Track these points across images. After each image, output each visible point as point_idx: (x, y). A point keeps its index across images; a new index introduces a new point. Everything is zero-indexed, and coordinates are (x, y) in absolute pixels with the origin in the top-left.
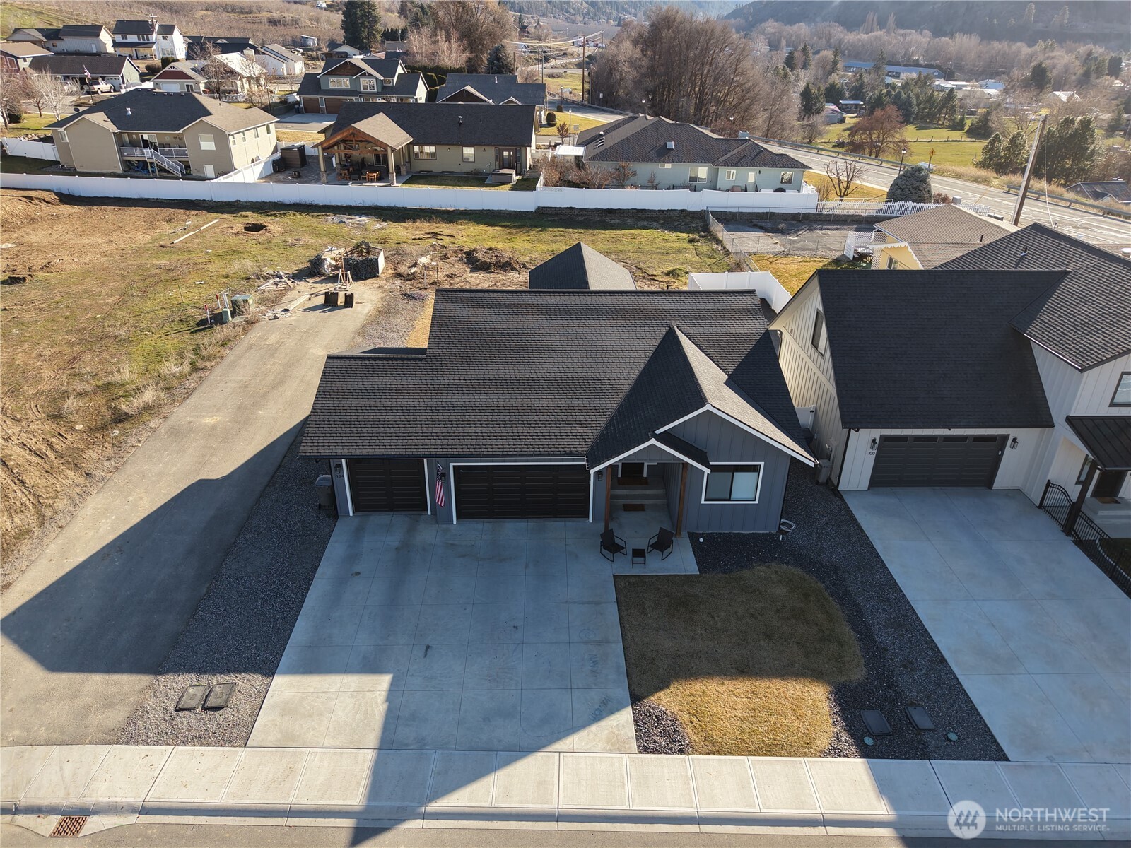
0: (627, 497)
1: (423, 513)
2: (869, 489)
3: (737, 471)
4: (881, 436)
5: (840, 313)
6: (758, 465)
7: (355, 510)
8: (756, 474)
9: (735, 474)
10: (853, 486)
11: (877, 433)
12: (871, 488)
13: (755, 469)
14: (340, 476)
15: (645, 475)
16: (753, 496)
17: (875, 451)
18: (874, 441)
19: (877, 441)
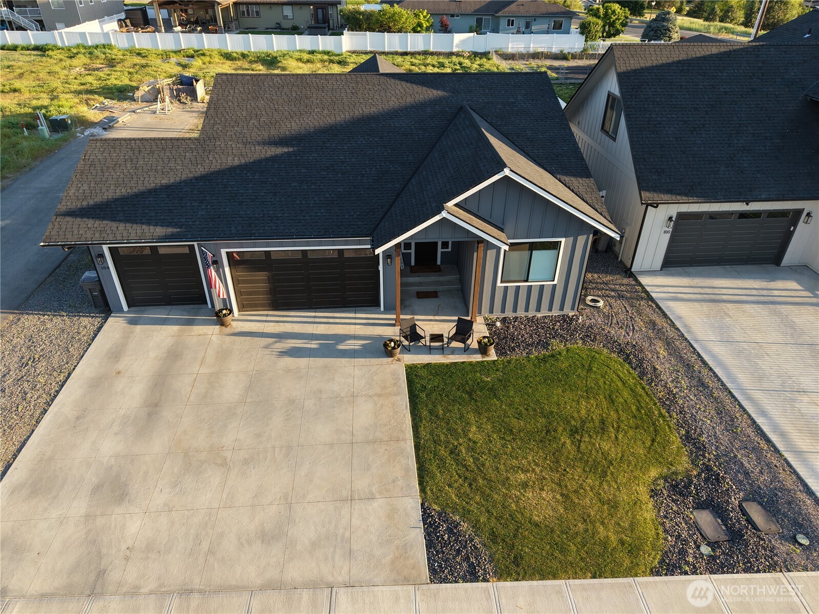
0: (420, 284)
1: (203, 306)
2: (661, 270)
3: (536, 249)
4: (678, 213)
5: (636, 87)
6: (558, 241)
7: (129, 306)
8: (555, 252)
9: (534, 252)
10: (646, 267)
11: (674, 210)
12: (664, 269)
13: (555, 246)
14: (105, 268)
15: (439, 263)
16: (551, 277)
17: (671, 230)
18: (670, 219)
19: (674, 219)
